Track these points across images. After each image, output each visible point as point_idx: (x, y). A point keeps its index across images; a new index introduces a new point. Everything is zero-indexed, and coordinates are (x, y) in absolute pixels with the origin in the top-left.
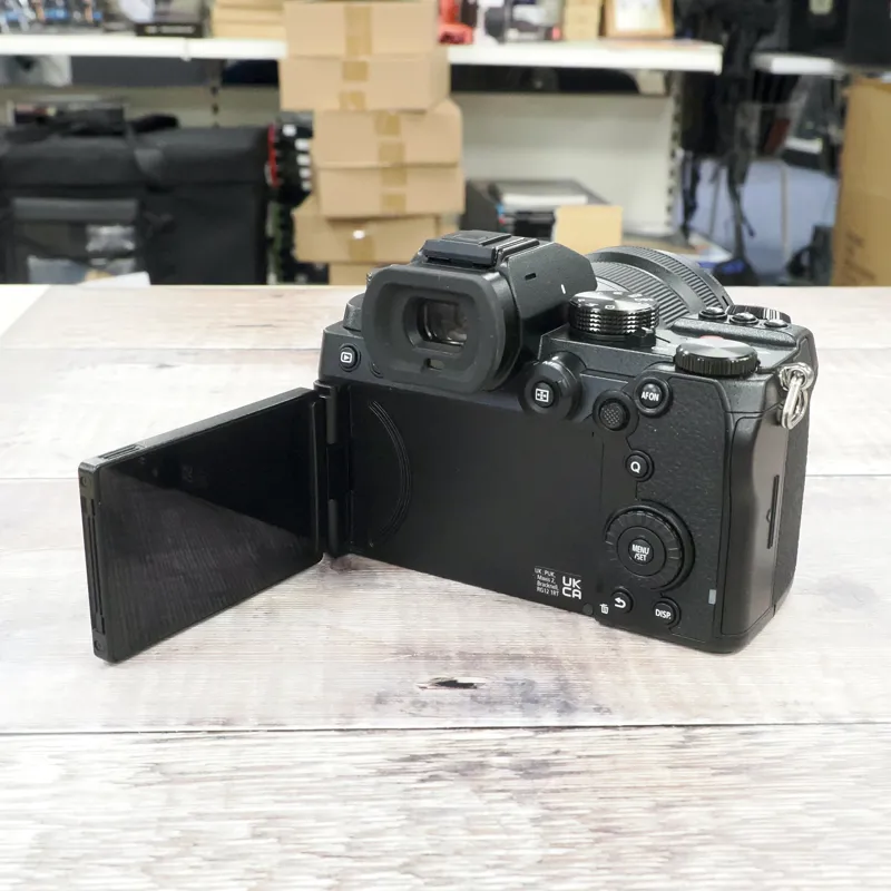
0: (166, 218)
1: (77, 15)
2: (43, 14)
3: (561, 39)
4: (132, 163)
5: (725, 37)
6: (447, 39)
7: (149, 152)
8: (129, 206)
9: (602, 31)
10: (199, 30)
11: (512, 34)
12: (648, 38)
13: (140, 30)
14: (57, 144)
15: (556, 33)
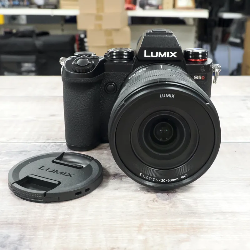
0: (44, 61)
1: (21, 3)
2: (12, 3)
3: (162, 9)
4: (34, 45)
5: (210, 8)
6: (128, 9)
7: (39, 42)
8: (33, 57)
9: (174, 6)
10: (56, 7)
11: (147, 7)
12: (187, 8)
13: (39, 7)
14: (13, 40)
15: (160, 7)
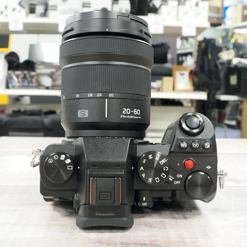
1: (31, 85)
2: (22, 84)
3: (162, 91)
4: (43, 123)
5: (208, 90)
7: (47, 120)
9: (174, 89)
12: (186, 91)
13: (47, 88)
14: (22, 118)
